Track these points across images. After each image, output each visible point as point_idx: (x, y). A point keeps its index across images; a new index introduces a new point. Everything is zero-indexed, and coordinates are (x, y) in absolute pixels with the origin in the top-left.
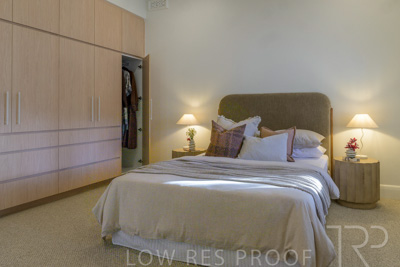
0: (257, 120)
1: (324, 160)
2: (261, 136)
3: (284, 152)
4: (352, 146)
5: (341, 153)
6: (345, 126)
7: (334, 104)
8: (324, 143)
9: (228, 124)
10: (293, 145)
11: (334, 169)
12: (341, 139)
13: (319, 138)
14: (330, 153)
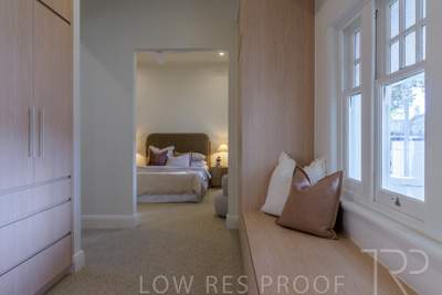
0: (173, 148)
1: (206, 167)
2: (175, 156)
3: (188, 163)
4: (218, 160)
5: (214, 164)
6: (216, 151)
7: (211, 139)
8: (205, 160)
9: (156, 150)
10: (191, 160)
11: (211, 170)
12: (214, 157)
13: (204, 157)
14: (209, 164)
